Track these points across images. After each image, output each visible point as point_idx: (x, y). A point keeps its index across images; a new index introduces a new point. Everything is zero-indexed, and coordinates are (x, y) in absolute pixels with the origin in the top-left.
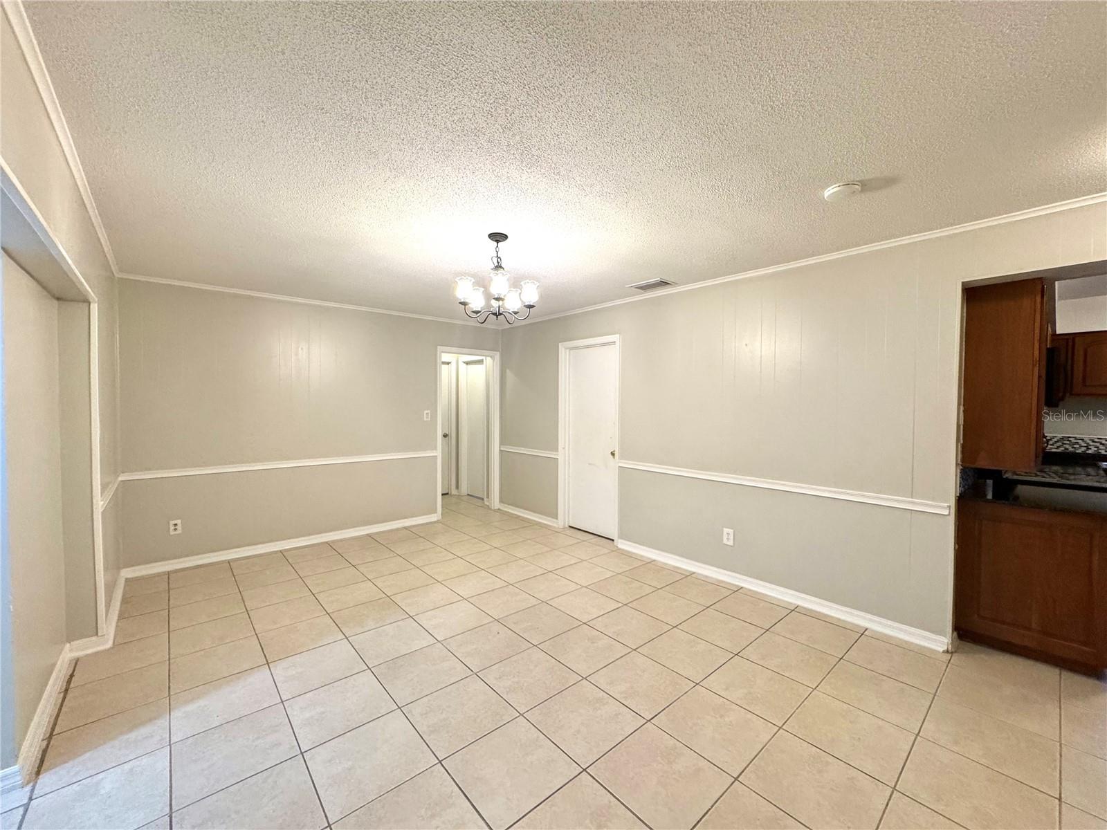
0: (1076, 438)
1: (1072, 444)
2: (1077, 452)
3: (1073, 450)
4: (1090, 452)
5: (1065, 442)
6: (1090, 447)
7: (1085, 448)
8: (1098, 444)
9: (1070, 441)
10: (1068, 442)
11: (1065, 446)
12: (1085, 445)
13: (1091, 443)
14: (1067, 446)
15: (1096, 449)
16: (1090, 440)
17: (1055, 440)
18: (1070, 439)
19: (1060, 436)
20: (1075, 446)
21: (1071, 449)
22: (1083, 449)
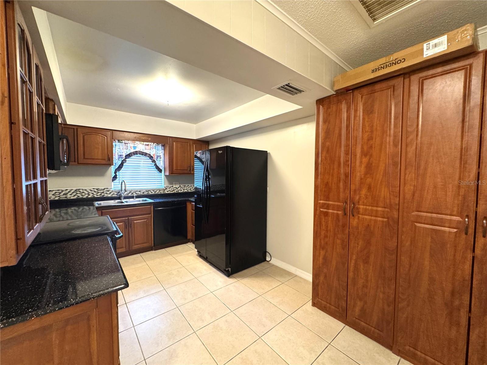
0: (83, 190)
1: (81, 193)
2: (84, 197)
3: (82, 196)
4: (90, 197)
5: (78, 192)
6: (90, 194)
7: (88, 195)
8: (93, 192)
9: (80, 191)
10: (79, 192)
11: (78, 194)
12: (88, 193)
13: (90, 192)
14: (79, 195)
15: (92, 195)
16: (90, 190)
17: (72, 191)
18: (80, 190)
19: (75, 189)
20: (83, 194)
21: (81, 196)
22: (87, 195)
